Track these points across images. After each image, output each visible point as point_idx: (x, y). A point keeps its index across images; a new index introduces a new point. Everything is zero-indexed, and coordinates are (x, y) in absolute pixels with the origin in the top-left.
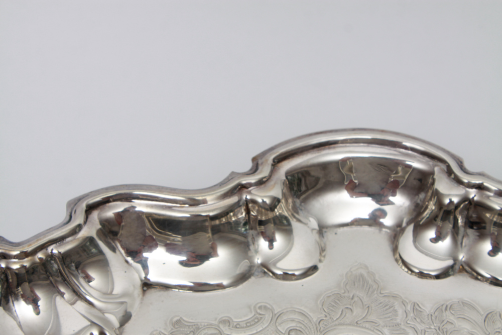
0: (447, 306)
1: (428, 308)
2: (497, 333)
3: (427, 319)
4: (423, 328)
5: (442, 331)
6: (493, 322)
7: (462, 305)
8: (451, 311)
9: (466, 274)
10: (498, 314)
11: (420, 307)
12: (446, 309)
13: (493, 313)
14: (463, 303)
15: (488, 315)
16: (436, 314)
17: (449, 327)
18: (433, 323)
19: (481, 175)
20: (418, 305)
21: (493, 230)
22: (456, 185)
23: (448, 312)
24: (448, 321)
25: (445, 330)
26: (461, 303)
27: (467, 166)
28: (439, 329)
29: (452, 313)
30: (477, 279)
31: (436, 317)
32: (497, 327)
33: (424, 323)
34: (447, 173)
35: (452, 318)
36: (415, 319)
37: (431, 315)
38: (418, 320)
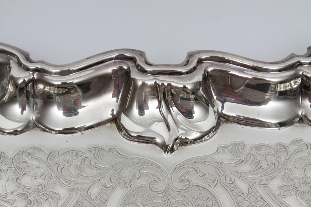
0: (23, 151)
1: (10, 154)
2: (56, 165)
3: (9, 162)
4: (6, 168)
5: (19, 168)
6: (53, 158)
7: (33, 149)
8: (26, 154)
9: (37, 128)
10: (57, 153)
11: (5, 155)
12: (22, 154)
13: (54, 152)
14: (34, 148)
15: (50, 153)
16: (16, 157)
17: (24, 165)
18: (13, 164)
19: (41, 62)
20: (4, 153)
21: (57, 98)
22: (23, 71)
23: (24, 155)
24: (23, 161)
25: (21, 168)
26: (33, 148)
27: (32, 57)
28: (17, 167)
29: (26, 156)
30: (44, 131)
31: (16, 160)
32: (56, 161)
33: (7, 164)
34: (18, 63)
35: (26, 159)
36: (1, 163)
37: (12, 159)
38: (3, 163)
